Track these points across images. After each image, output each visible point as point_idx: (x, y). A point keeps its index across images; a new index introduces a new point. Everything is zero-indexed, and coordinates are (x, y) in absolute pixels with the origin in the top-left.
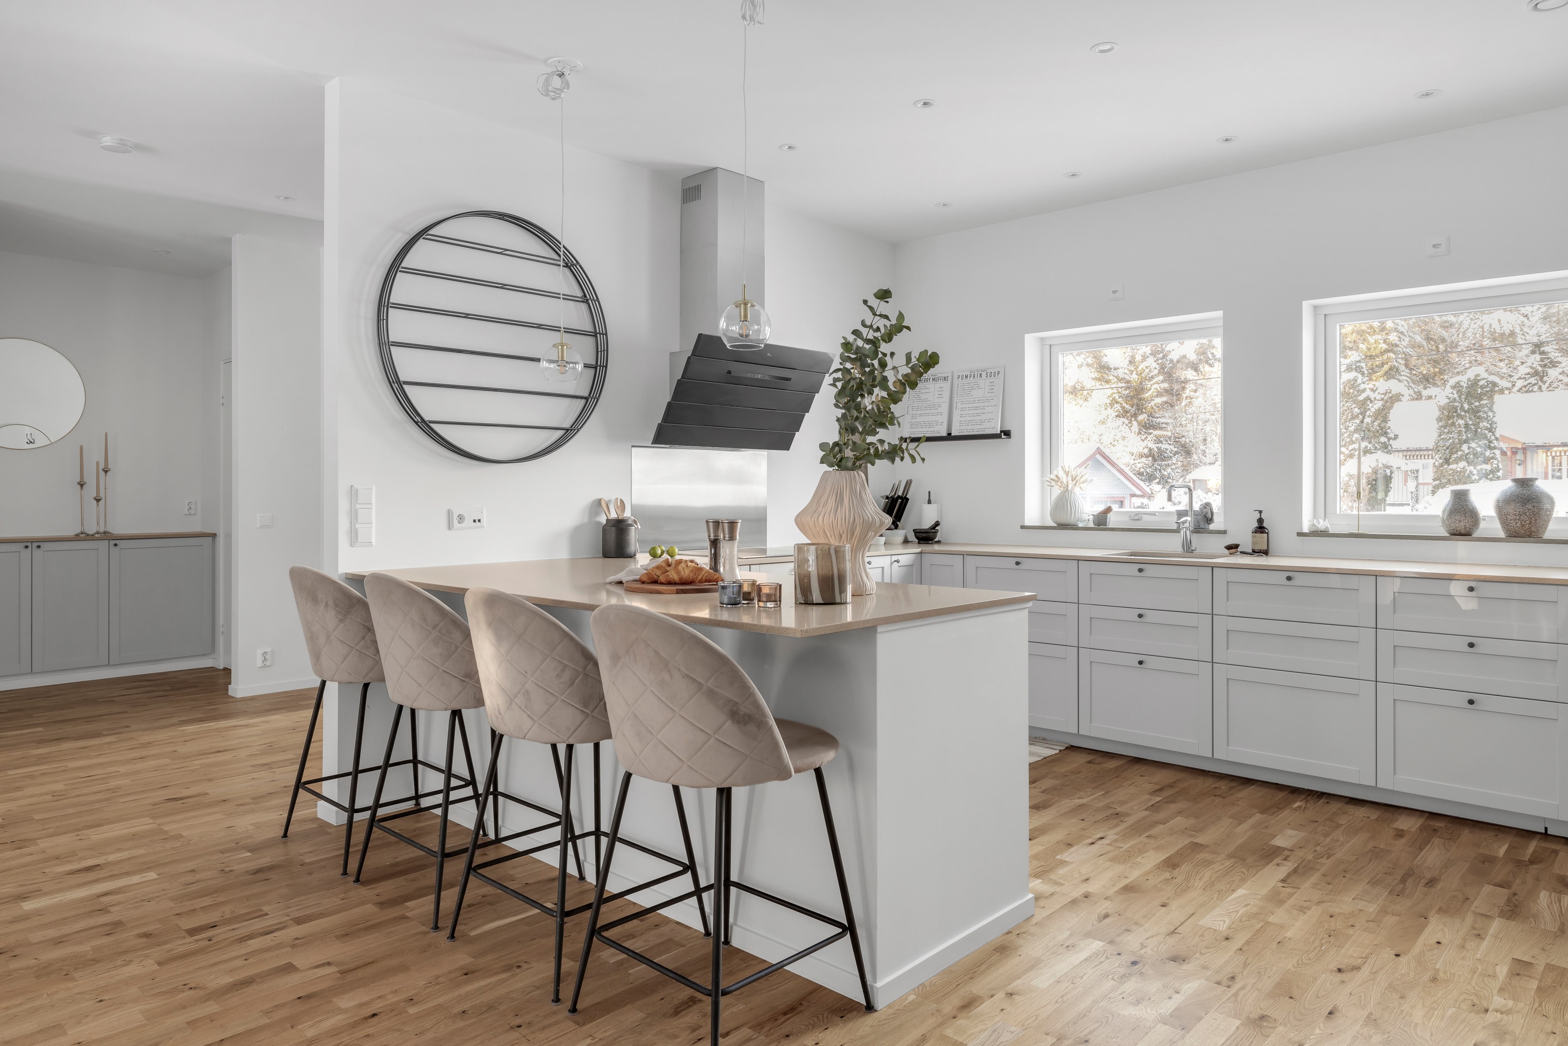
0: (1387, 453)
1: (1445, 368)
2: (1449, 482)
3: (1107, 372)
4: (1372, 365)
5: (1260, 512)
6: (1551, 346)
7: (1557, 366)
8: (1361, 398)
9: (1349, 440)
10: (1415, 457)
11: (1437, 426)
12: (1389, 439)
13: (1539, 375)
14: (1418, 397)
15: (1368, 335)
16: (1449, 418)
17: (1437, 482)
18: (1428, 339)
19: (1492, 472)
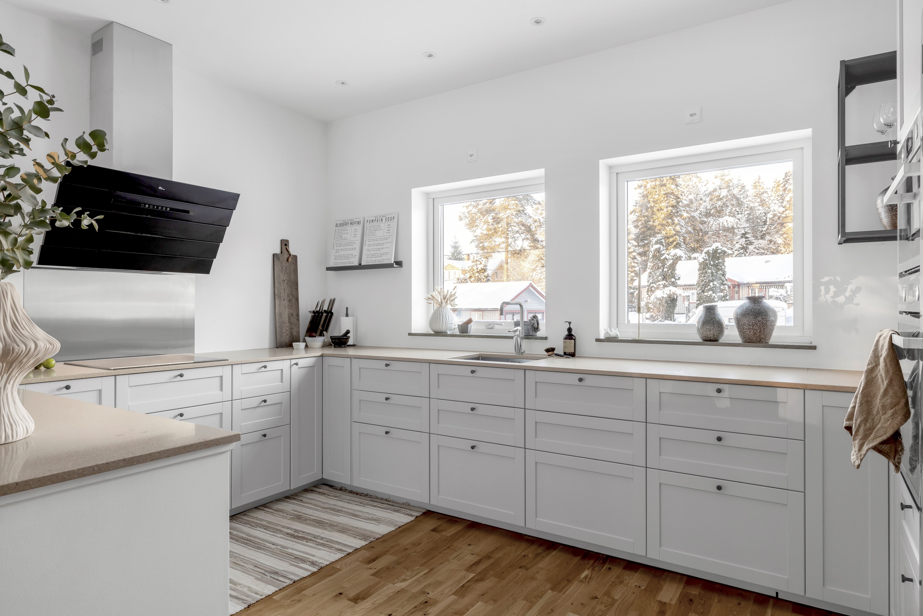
0: (675, 287)
1: (702, 244)
2: (704, 302)
3: (537, 243)
4: (668, 242)
5: (570, 323)
6: (750, 234)
7: (753, 245)
8: (662, 258)
9: (656, 280)
10: (688, 289)
11: (698, 273)
12: (676, 279)
13: (744, 249)
14: (690, 258)
15: (666, 227)
16: (704, 269)
17: (699, 302)
18: (694, 229)
19: (724, 297)
